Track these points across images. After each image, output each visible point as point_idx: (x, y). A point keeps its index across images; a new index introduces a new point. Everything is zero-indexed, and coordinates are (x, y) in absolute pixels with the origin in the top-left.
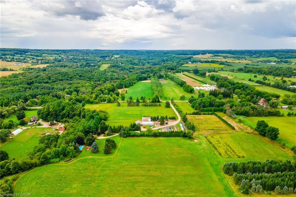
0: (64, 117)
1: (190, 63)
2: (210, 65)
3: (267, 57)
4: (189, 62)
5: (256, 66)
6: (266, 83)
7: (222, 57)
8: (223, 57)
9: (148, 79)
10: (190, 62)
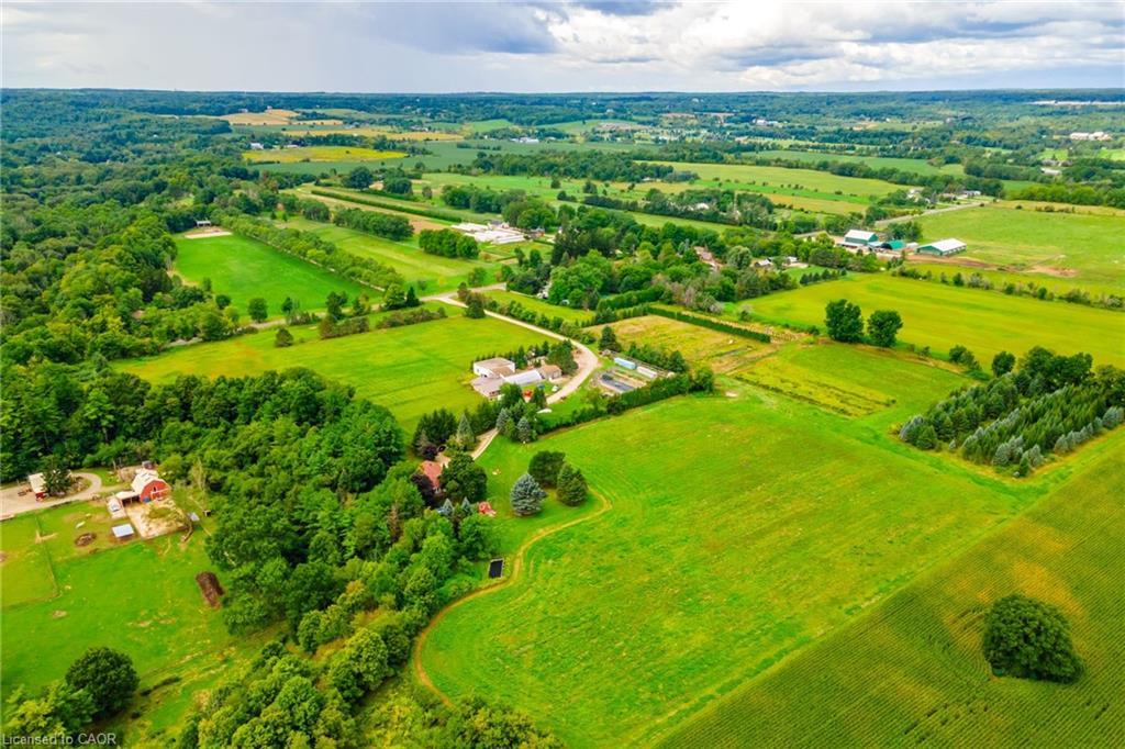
0: (95, 442)
1: (259, 149)
2: (348, 152)
3: (483, 120)
4: (253, 145)
5: (494, 149)
6: (621, 202)
7: (340, 122)
8: (345, 123)
9: (198, 223)
10: (258, 145)
